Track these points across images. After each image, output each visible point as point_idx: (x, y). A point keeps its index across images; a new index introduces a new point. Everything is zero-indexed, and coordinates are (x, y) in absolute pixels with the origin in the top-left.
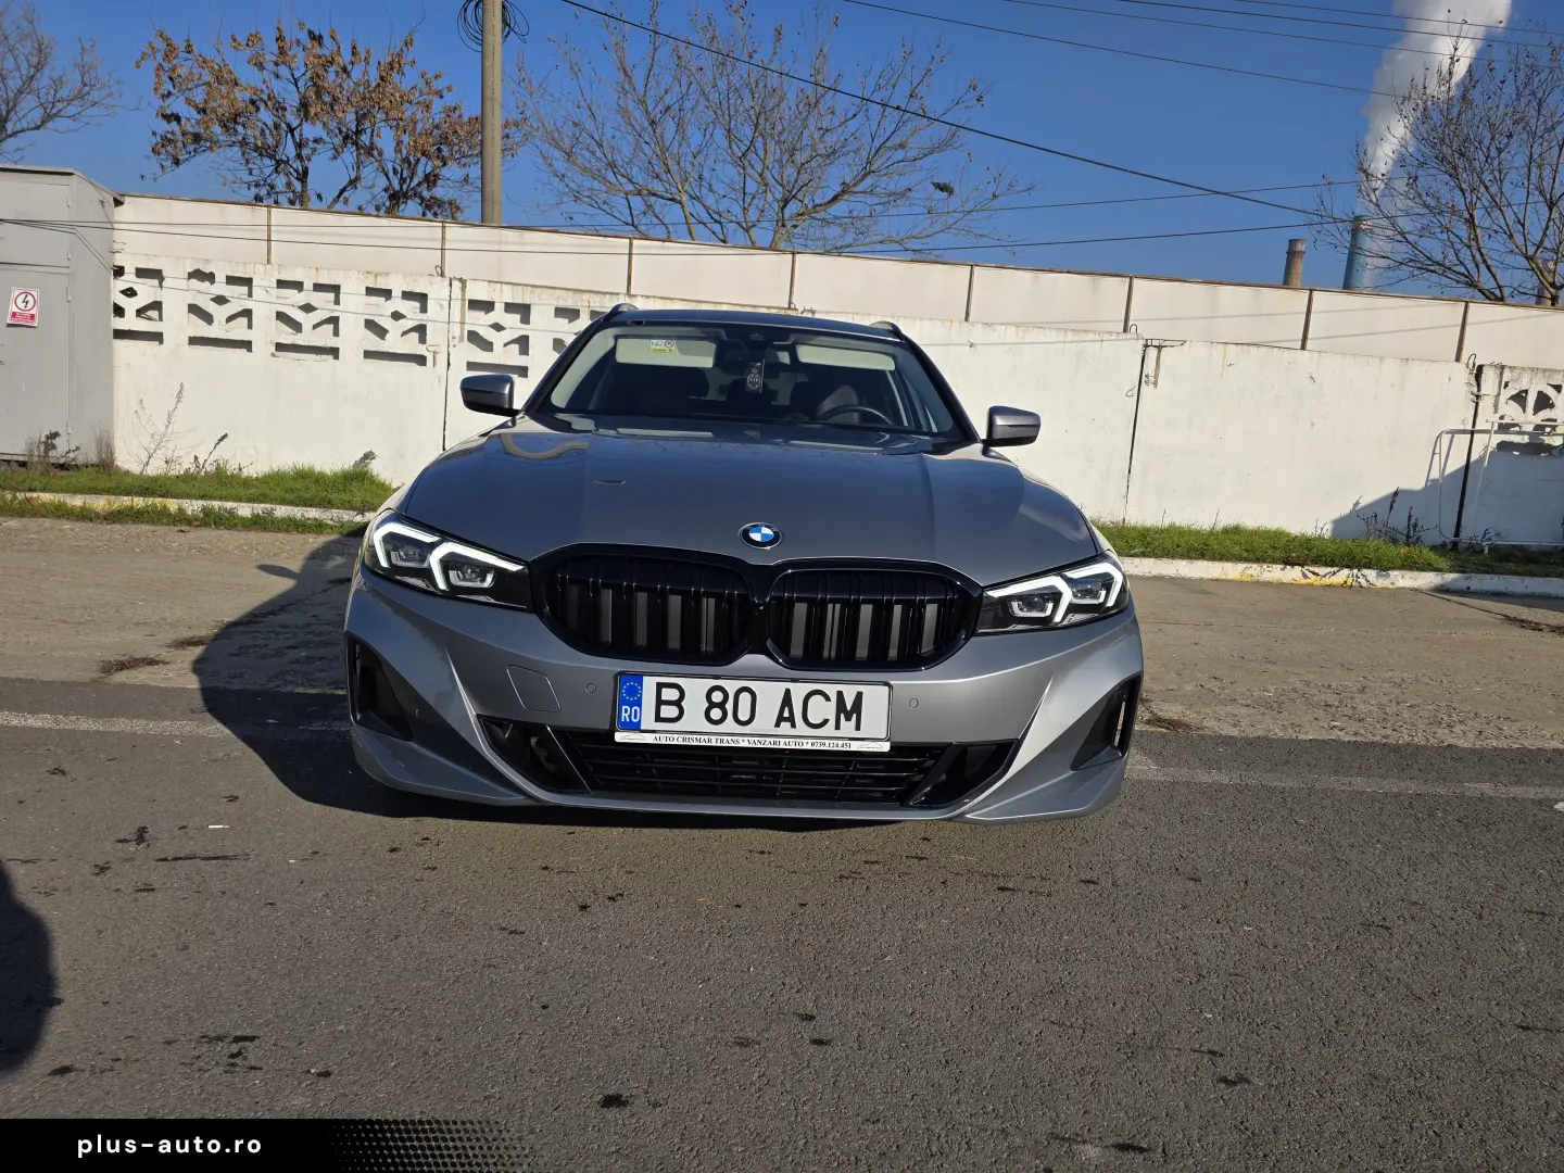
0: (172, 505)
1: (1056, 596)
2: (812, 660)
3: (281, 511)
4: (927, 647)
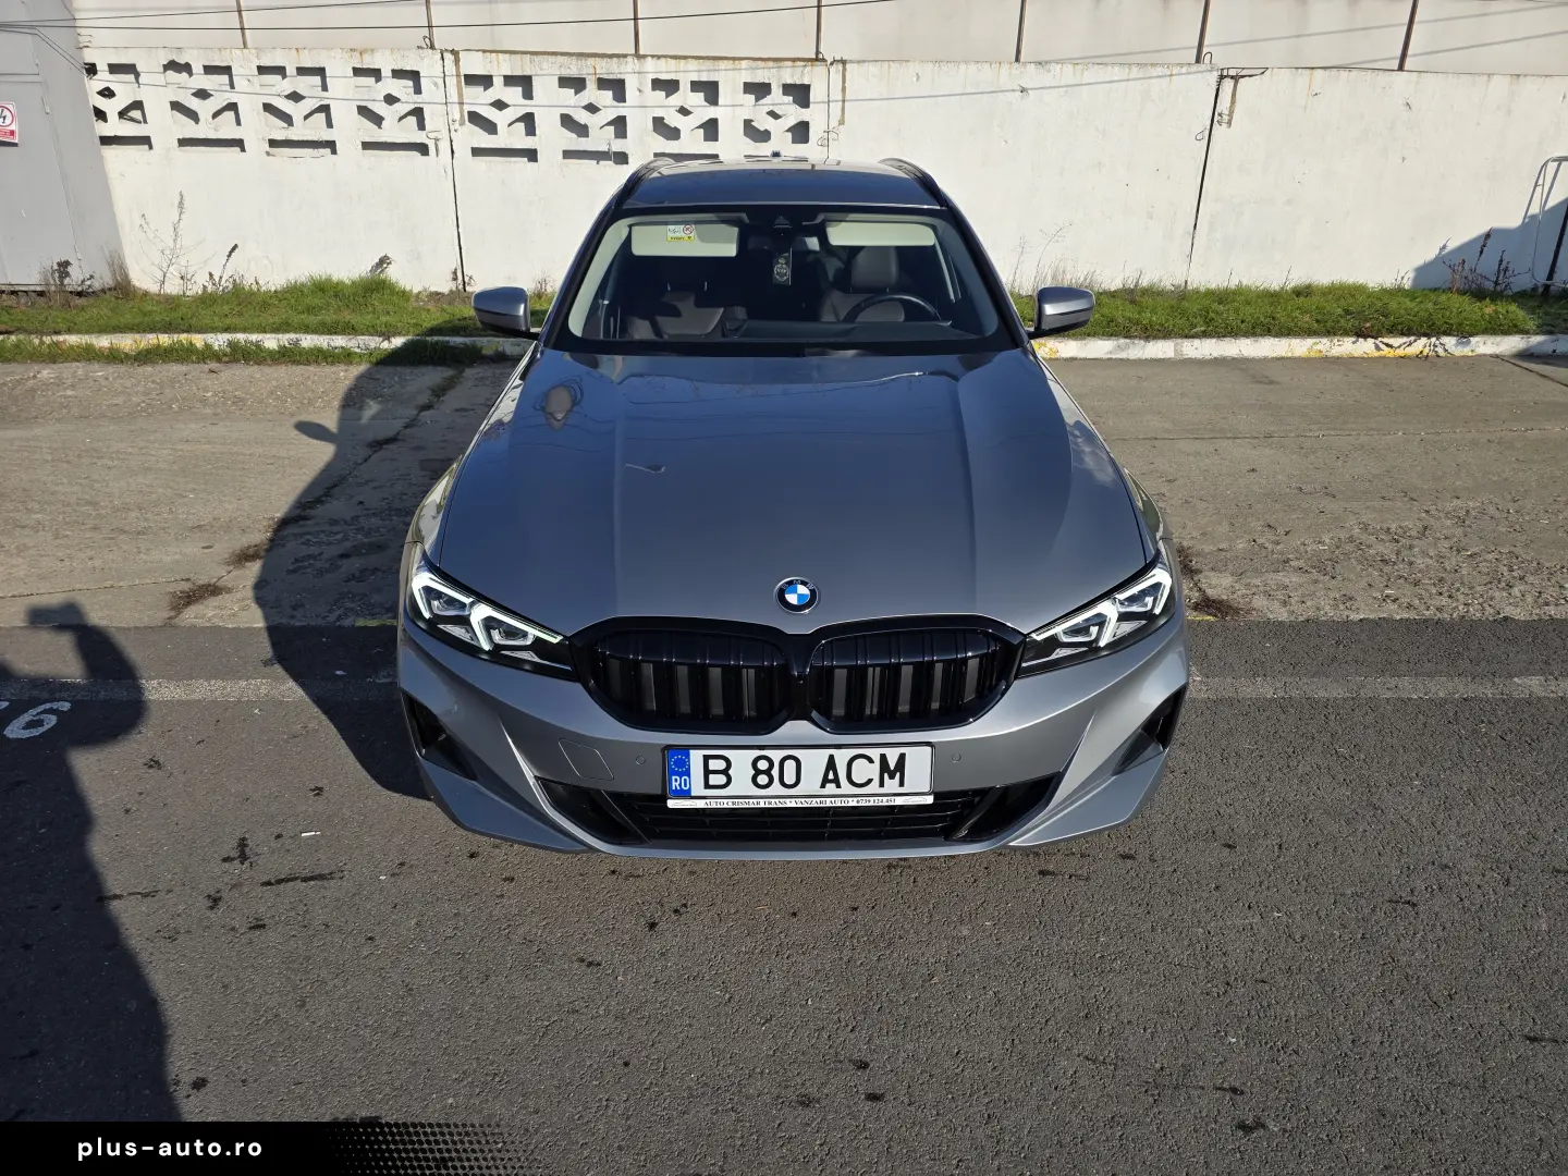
0: (198, 340)
1: (1101, 621)
2: (852, 721)
3: (308, 341)
4: (969, 695)
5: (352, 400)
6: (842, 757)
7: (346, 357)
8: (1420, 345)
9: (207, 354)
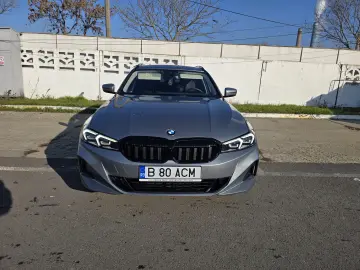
0: (38, 107)
2: (183, 161)
3: (63, 108)
4: (210, 156)
5: (72, 119)
6: (180, 169)
7: (72, 111)
8: (308, 116)
9: (40, 110)
